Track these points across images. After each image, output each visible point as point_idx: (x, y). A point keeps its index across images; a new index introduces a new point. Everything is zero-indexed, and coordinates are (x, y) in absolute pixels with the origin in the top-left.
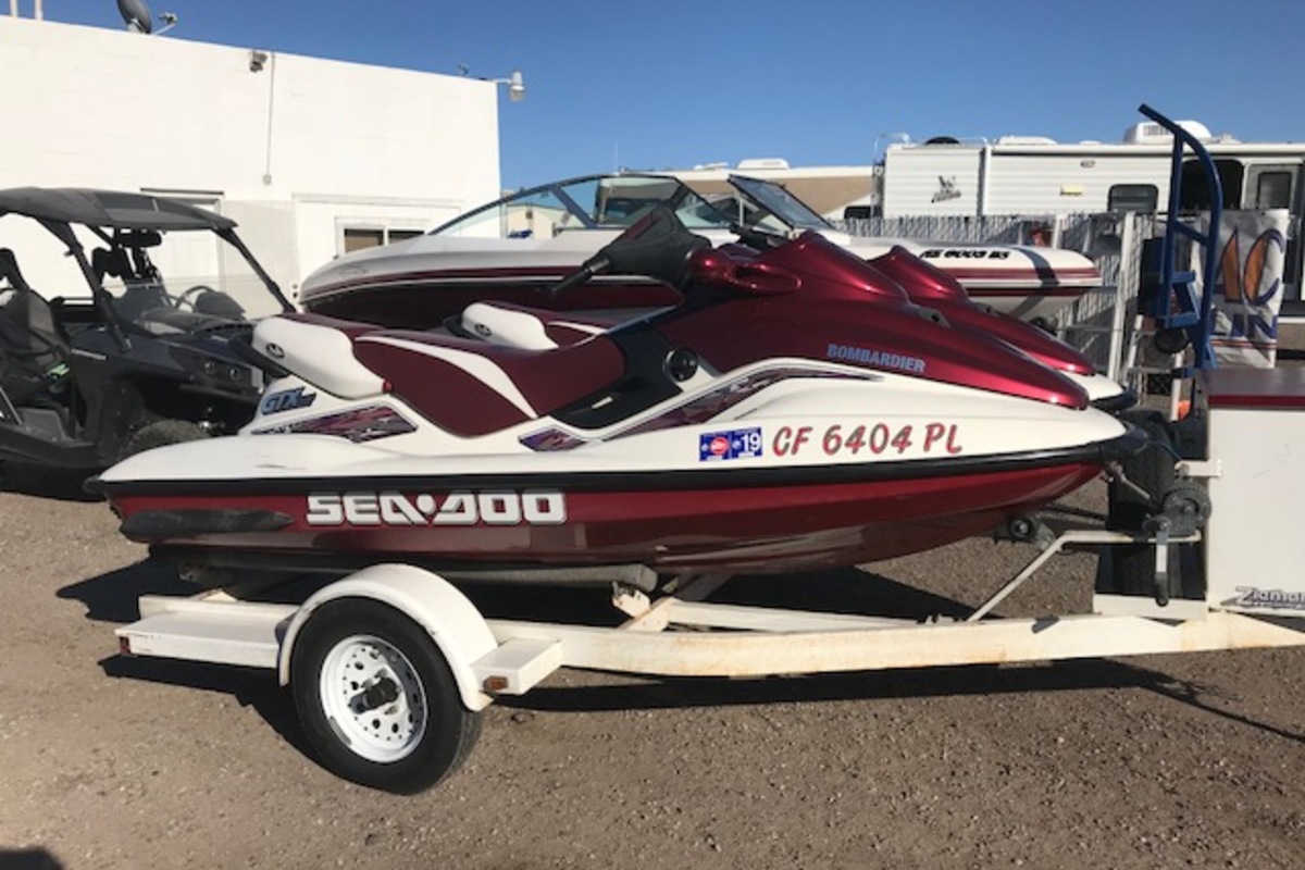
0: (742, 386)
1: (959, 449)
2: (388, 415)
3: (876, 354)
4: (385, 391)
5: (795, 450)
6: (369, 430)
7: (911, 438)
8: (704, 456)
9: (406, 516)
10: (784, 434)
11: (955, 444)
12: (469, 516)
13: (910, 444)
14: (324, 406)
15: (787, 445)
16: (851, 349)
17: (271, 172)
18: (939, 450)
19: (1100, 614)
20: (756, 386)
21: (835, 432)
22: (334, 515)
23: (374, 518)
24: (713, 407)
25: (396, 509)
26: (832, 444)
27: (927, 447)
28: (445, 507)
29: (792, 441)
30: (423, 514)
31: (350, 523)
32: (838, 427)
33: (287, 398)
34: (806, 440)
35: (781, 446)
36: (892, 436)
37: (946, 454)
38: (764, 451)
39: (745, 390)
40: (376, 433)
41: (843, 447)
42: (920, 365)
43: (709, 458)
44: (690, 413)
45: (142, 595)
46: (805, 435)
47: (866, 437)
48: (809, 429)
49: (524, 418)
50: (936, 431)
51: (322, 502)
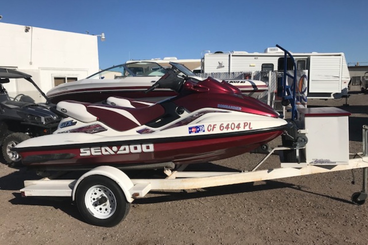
0: (196, 115)
1: (252, 128)
2: (98, 127)
3: (229, 106)
4: (97, 120)
5: (213, 130)
6: (93, 131)
7: (240, 126)
8: (190, 132)
9: (109, 152)
10: (210, 126)
11: (251, 127)
12: (127, 151)
13: (240, 127)
14: (79, 125)
15: (211, 129)
16: (223, 105)
17: (32, 61)
18: (247, 129)
19: (283, 168)
20: (200, 115)
21: (222, 125)
22: (88, 153)
23: (100, 154)
24: (189, 120)
25: (106, 151)
26: (222, 128)
27: (244, 128)
28: (120, 149)
29: (212, 128)
30: (114, 152)
31: (92, 155)
32: (223, 124)
33: (68, 123)
34: (215, 127)
35: (209, 129)
36: (236, 126)
37: (248, 129)
38: (205, 131)
39: (197, 116)
40: (95, 131)
41: (224, 129)
42: (240, 109)
43: (192, 133)
44: (183, 122)
45: (25, 180)
46: (215, 126)
47: (230, 126)
48: (216, 125)
49: (137, 126)
50: (246, 124)
51: (84, 150)
